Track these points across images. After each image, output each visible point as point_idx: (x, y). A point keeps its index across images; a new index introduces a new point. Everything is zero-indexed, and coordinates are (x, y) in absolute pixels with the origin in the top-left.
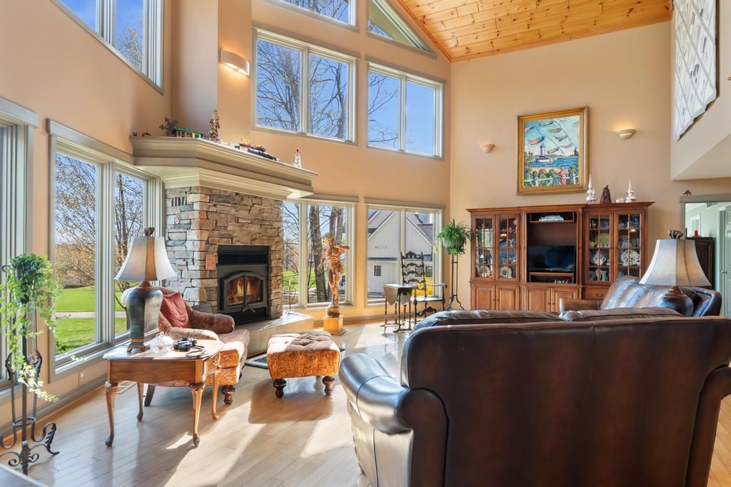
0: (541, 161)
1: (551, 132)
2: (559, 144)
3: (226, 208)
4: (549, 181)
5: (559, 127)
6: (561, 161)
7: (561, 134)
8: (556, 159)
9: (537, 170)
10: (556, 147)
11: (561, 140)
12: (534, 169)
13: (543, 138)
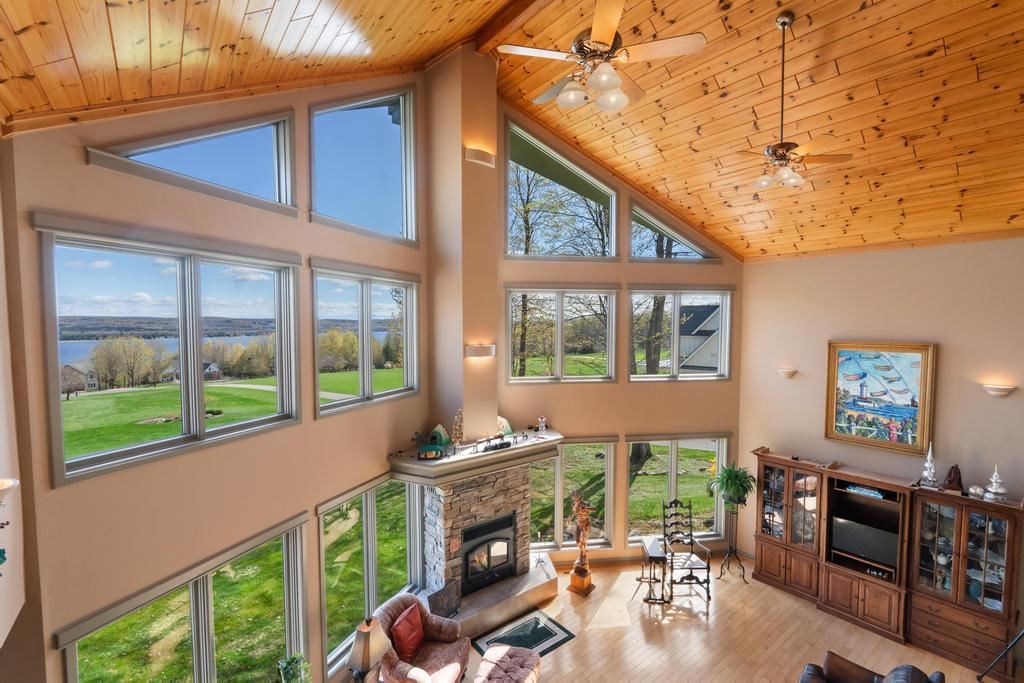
0: (861, 403)
1: (876, 368)
2: (889, 387)
3: (469, 493)
4: (871, 432)
5: (889, 364)
6: (890, 409)
7: (891, 374)
8: (882, 405)
9: (855, 414)
10: (883, 389)
11: (891, 381)
12: (850, 412)
13: (865, 375)
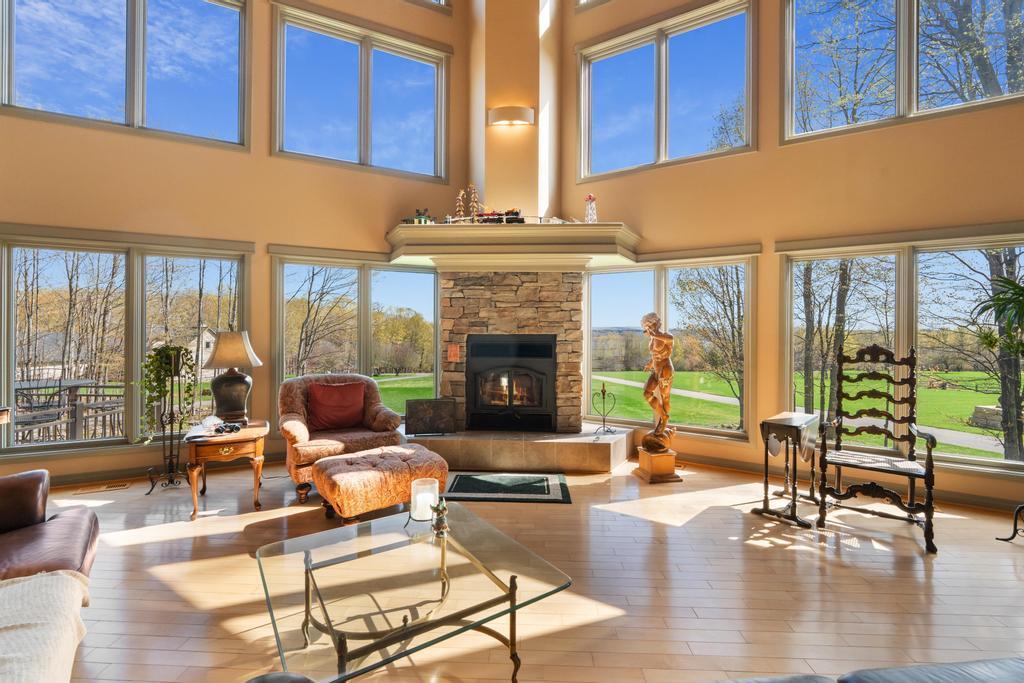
3: (478, 292)
